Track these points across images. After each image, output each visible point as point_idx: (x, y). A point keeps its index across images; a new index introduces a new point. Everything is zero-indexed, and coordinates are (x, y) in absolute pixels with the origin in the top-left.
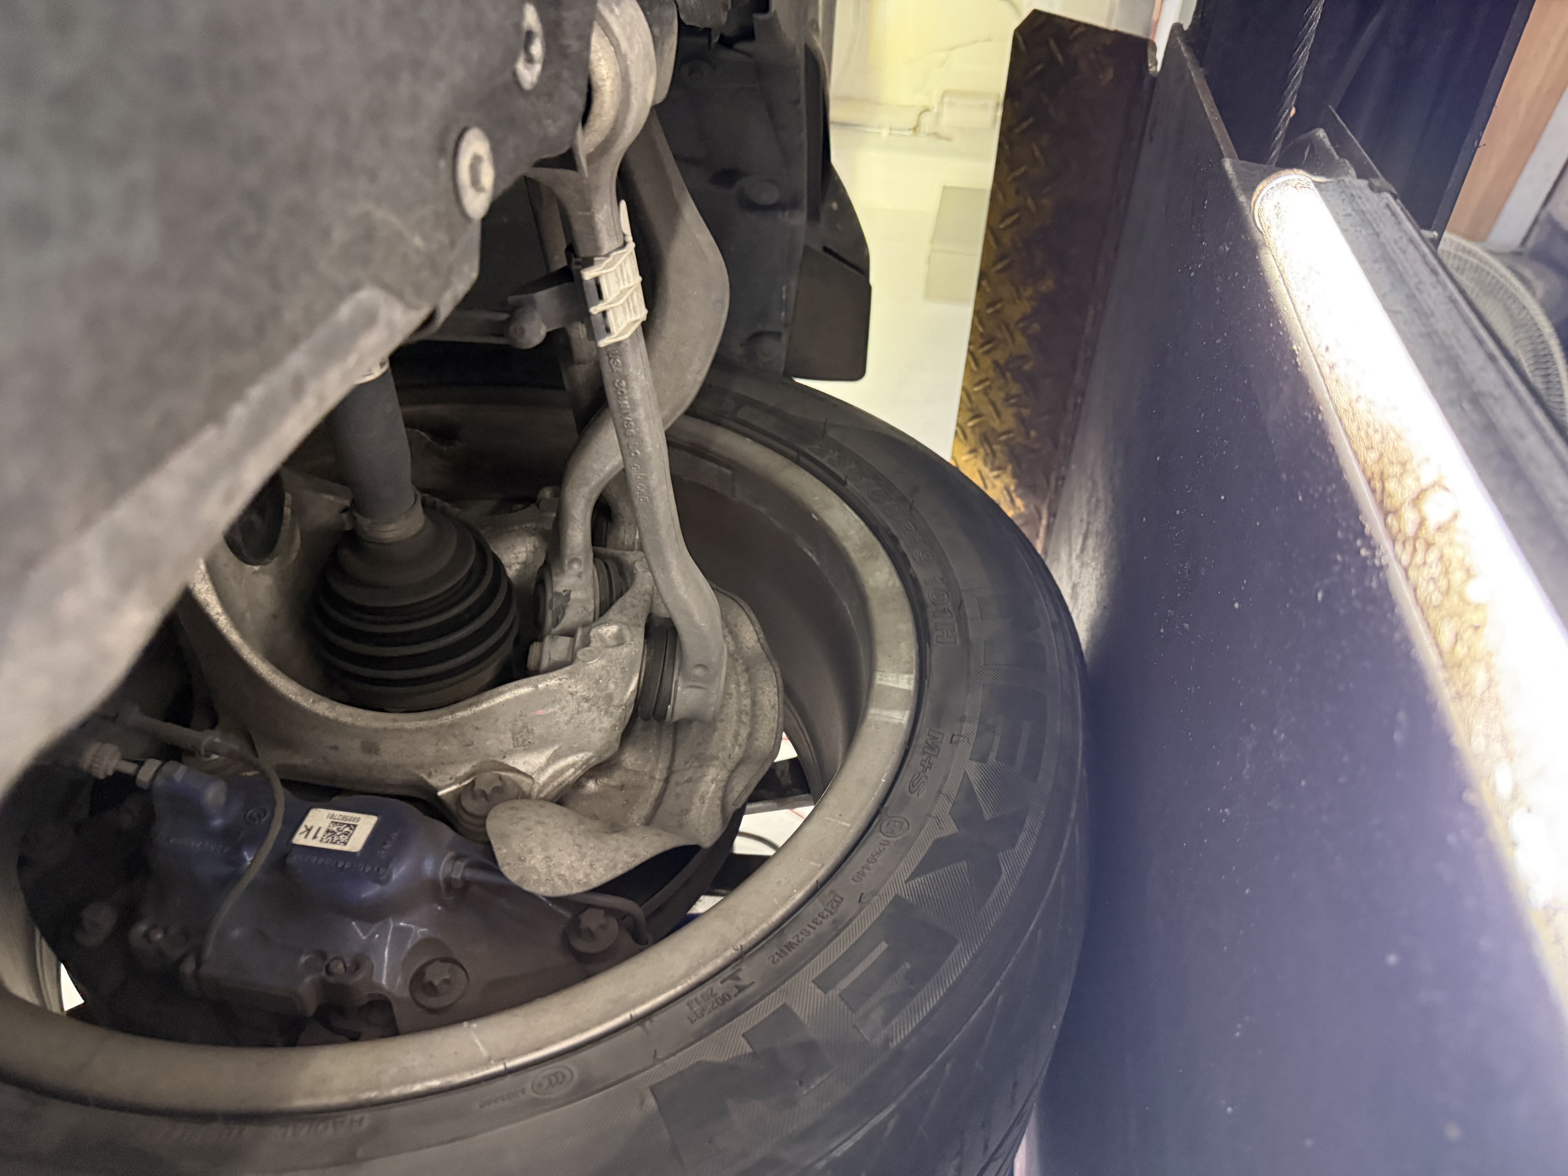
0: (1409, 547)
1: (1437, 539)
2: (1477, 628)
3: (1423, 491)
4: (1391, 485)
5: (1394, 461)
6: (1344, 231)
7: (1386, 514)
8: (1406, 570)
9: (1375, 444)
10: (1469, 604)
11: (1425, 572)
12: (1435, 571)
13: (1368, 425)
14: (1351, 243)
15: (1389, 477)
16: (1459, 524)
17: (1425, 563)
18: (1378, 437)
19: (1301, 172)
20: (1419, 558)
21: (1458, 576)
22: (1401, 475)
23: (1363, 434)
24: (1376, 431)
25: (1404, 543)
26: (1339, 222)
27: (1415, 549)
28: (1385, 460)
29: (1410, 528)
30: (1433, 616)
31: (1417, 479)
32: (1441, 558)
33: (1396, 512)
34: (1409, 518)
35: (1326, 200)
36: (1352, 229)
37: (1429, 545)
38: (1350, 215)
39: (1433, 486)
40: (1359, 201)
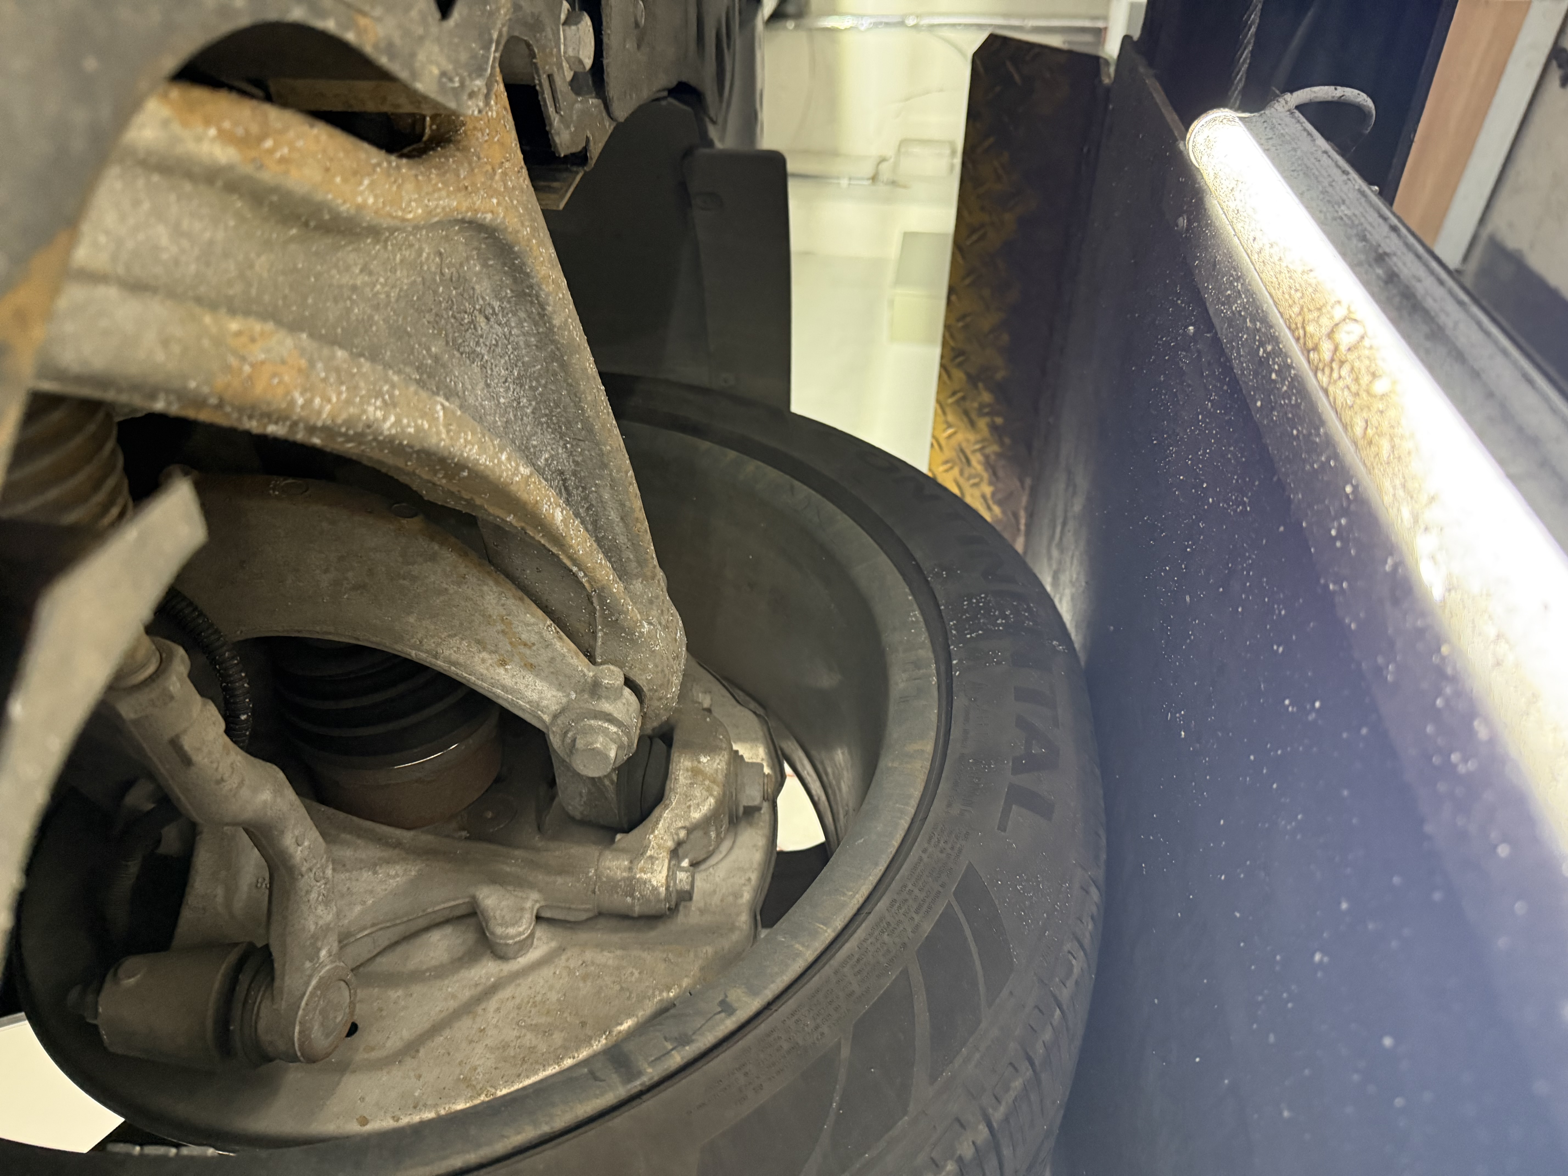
0: (1327, 370)
1: (1349, 357)
2: (1382, 412)
3: (1337, 325)
4: (1310, 328)
5: (1313, 308)
6: (1266, 150)
7: (1307, 351)
8: (1326, 392)
9: (1296, 300)
10: (1375, 396)
11: (1341, 384)
12: (1349, 381)
13: (1290, 288)
14: (1273, 160)
15: (1309, 321)
16: (1366, 342)
17: (1340, 377)
18: (1299, 294)
19: (1227, 110)
20: (1335, 375)
21: (1365, 379)
22: (1318, 317)
23: (1287, 296)
24: (1296, 290)
25: (1323, 370)
26: (1261, 145)
27: (1332, 370)
28: (1305, 310)
29: (1327, 355)
30: (1347, 415)
31: (1332, 318)
32: (1352, 369)
33: (1316, 348)
34: (1326, 348)
35: (1250, 129)
36: (1273, 149)
37: (1342, 363)
38: (1271, 138)
39: (1344, 320)
40: (1280, 127)
